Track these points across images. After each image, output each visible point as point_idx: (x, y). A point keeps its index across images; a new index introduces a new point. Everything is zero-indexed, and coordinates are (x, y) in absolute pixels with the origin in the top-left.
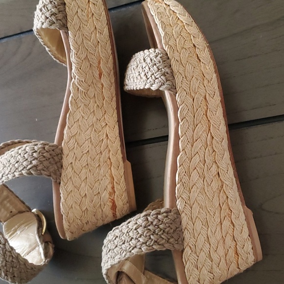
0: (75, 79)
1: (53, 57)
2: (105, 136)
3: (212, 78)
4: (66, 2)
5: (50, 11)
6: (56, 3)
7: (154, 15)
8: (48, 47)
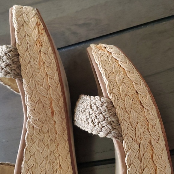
0: (30, 119)
1: (14, 91)
2: (58, 166)
3: (156, 124)
4: (20, 53)
5: (5, 62)
6: (10, 55)
7: (98, 63)
8: (9, 86)
